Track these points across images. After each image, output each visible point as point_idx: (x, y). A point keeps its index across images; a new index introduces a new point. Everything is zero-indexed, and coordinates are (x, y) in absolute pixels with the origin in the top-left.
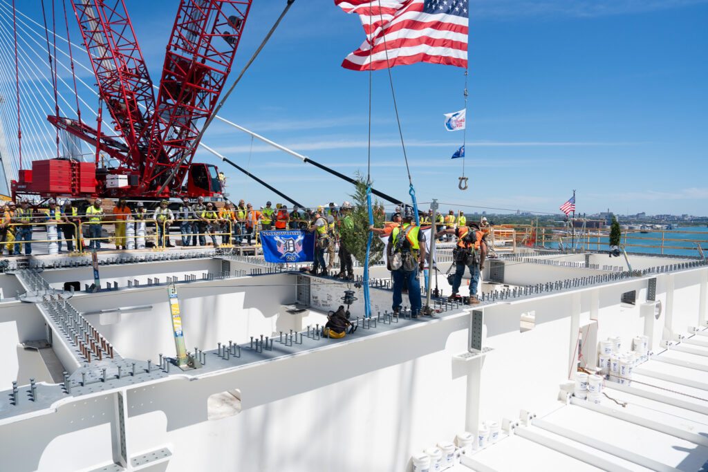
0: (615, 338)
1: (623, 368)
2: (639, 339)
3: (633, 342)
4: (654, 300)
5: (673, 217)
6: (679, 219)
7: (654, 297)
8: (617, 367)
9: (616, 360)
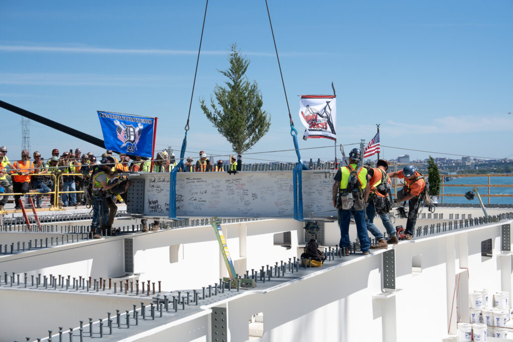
0: (482, 290)
1: (498, 319)
2: (498, 294)
3: (494, 298)
4: (510, 250)
5: (450, 161)
6: (457, 164)
7: (510, 247)
8: (490, 320)
9: (488, 313)
